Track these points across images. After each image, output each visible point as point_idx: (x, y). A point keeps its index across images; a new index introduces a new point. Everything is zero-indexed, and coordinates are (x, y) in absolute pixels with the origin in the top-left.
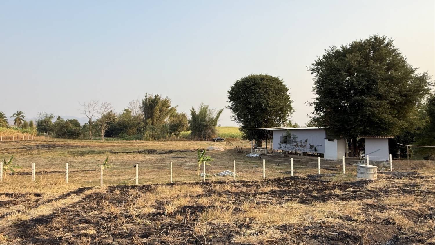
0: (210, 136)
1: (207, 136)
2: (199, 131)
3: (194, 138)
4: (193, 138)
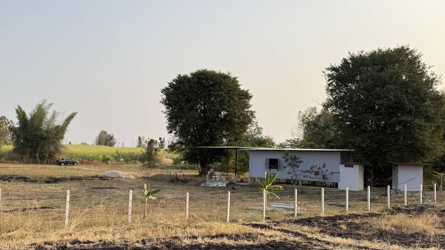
0: (51, 156)
1: (47, 155)
2: (31, 147)
3: (22, 158)
4: (19, 158)
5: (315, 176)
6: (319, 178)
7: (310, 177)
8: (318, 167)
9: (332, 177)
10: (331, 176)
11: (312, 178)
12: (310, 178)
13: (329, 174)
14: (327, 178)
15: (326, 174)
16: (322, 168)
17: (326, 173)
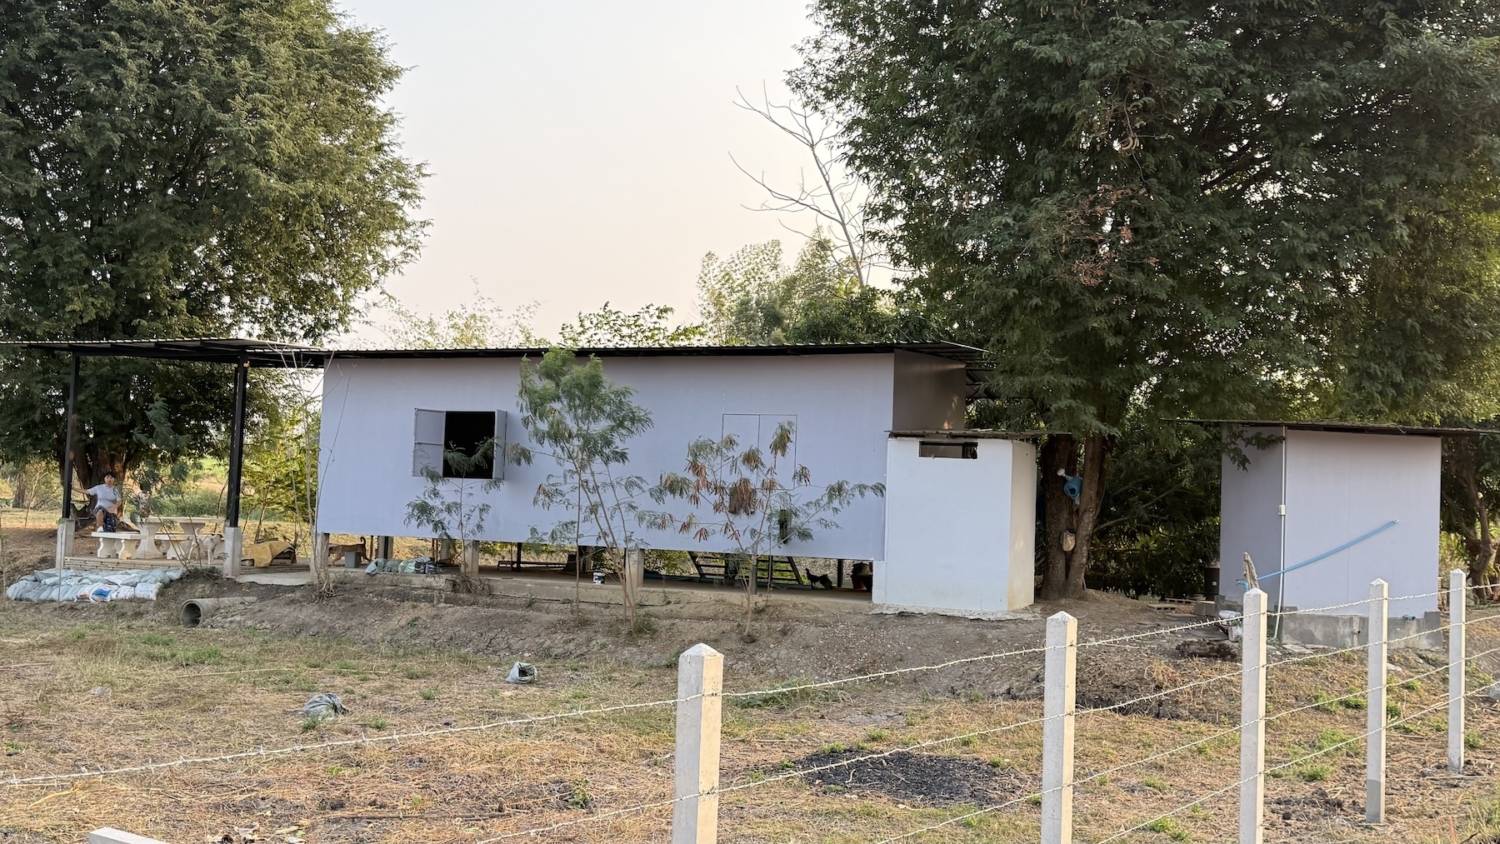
5: (722, 517)
6: (753, 532)
7: (685, 527)
8: (739, 451)
9: (836, 519)
10: (828, 515)
11: (703, 534)
12: (685, 534)
13: (817, 503)
14: (805, 535)
15: (798, 503)
16: (766, 456)
17: (801, 496)
